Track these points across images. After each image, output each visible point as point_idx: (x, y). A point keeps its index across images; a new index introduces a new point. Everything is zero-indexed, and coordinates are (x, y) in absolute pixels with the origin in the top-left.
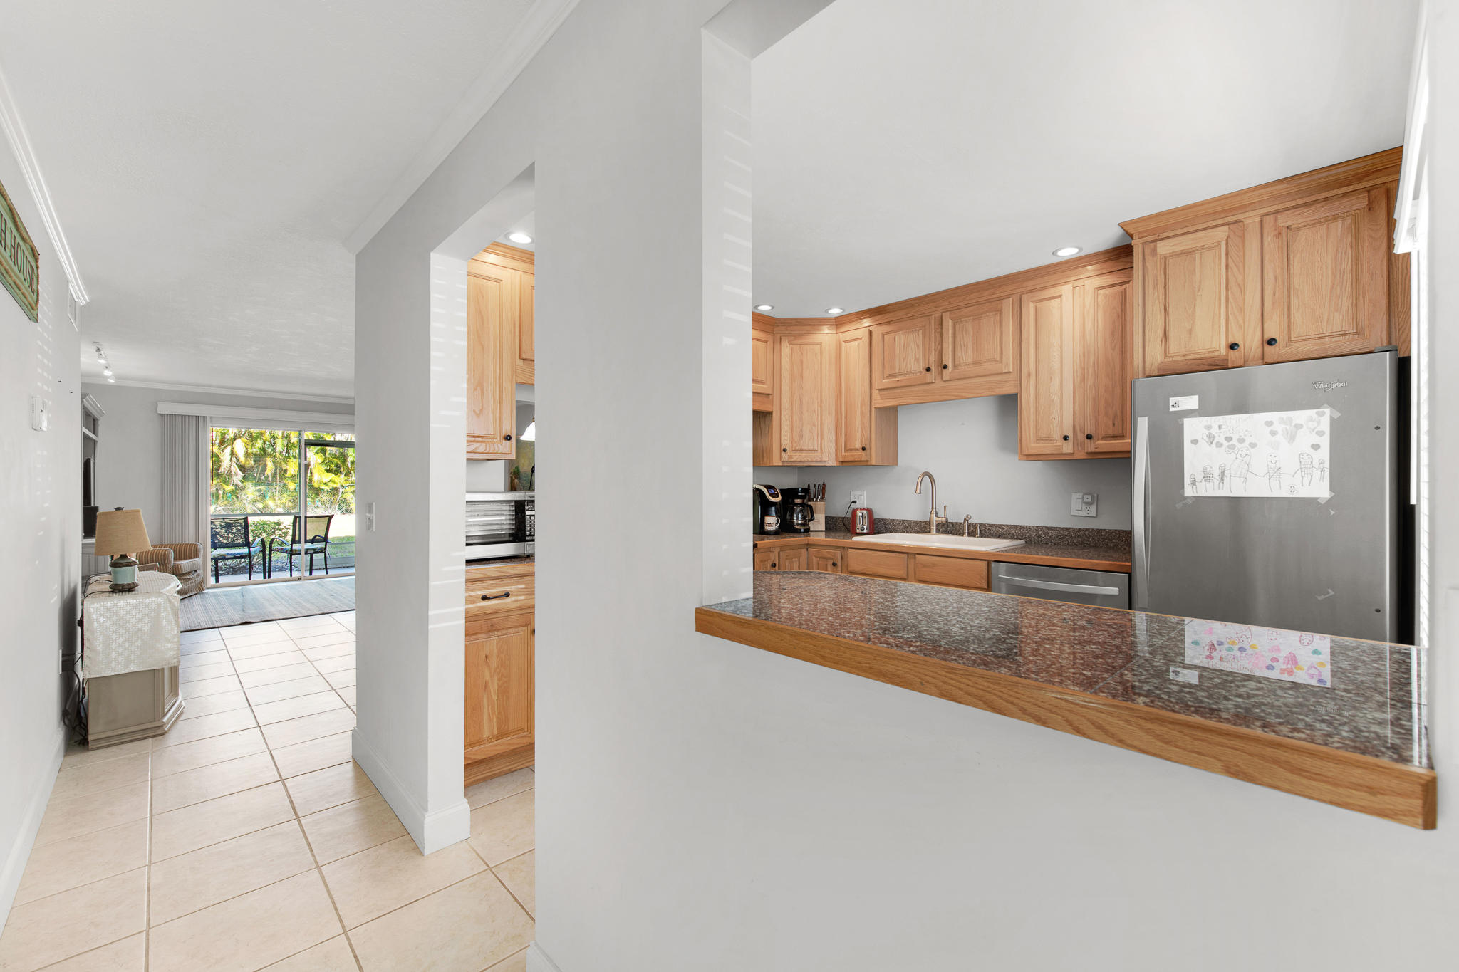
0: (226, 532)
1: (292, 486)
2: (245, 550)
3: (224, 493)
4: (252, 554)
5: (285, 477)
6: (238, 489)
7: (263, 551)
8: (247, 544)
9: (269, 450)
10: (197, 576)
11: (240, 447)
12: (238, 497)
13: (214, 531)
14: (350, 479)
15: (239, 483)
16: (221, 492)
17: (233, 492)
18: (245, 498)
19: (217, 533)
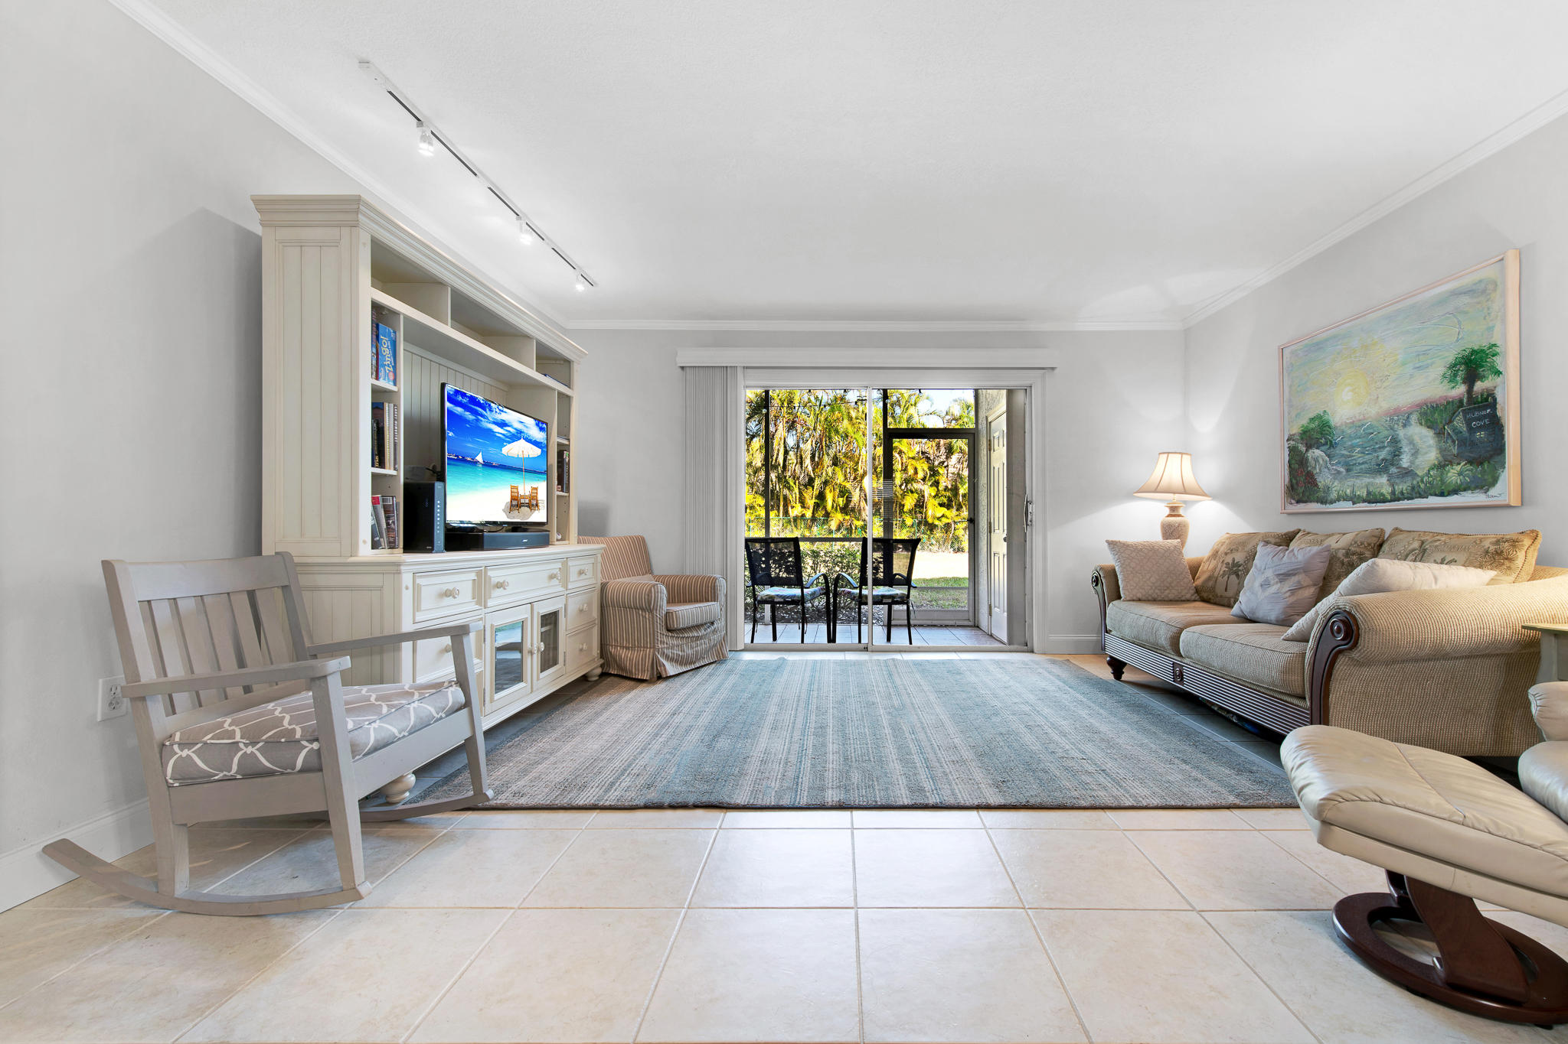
4: (807, 597)
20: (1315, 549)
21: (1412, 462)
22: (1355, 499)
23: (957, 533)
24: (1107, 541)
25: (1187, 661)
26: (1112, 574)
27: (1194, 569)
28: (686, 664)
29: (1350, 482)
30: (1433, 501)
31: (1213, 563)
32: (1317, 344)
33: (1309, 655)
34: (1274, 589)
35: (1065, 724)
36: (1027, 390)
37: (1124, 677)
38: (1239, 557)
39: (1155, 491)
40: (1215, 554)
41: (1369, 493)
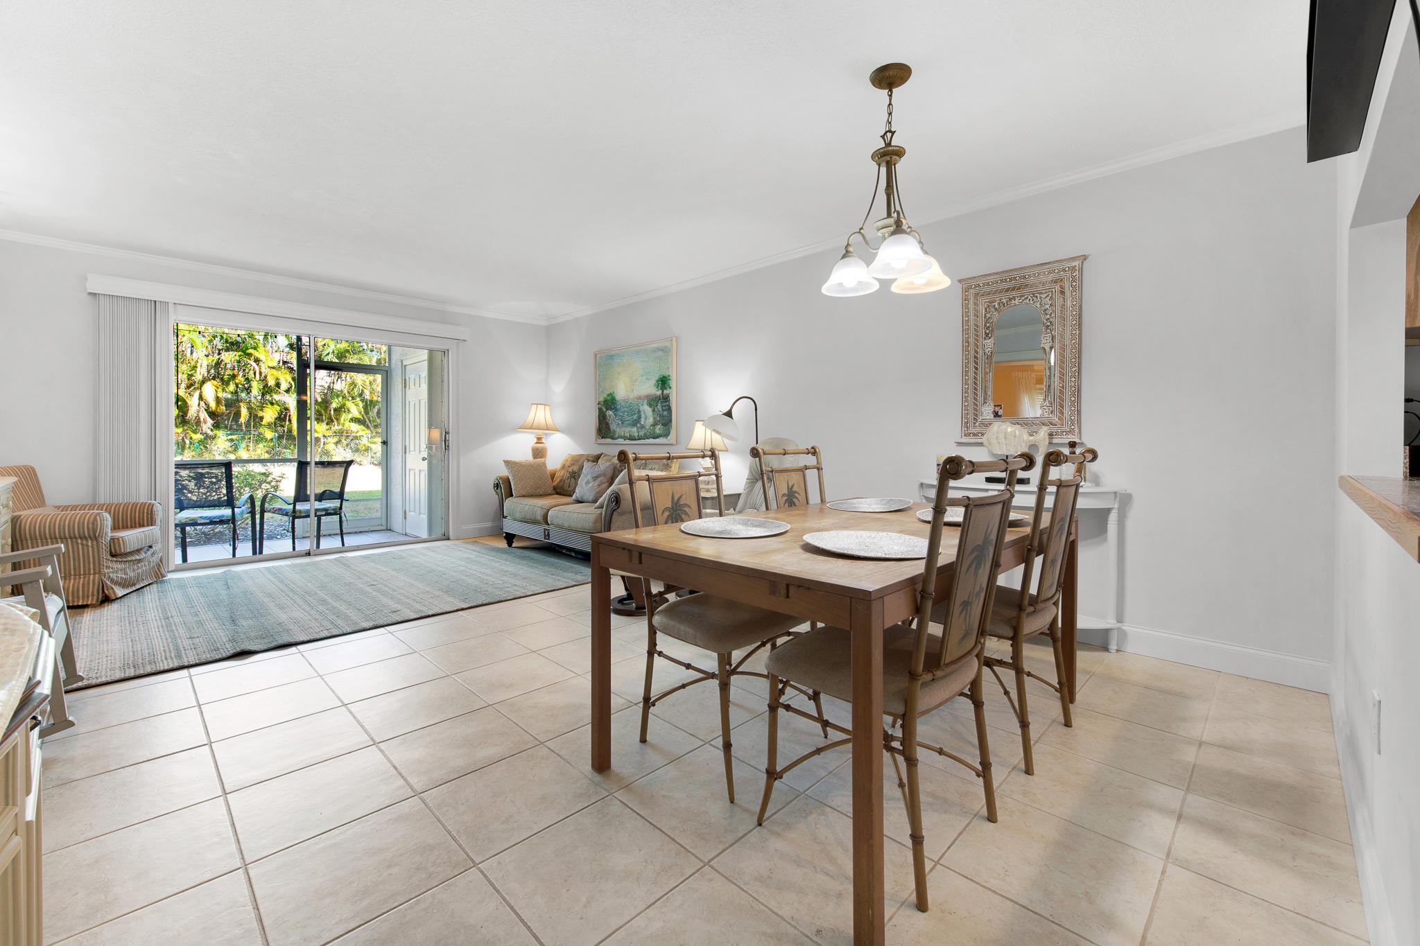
0: (196, 485)
1: (269, 434)
2: (226, 512)
3: (191, 443)
4: (238, 517)
5: (261, 425)
6: (208, 438)
7: (253, 513)
8: (230, 503)
9: (243, 395)
10: (153, 554)
11: (209, 390)
12: (206, 447)
13: (180, 484)
14: (333, 428)
15: (209, 432)
16: (187, 442)
17: (200, 442)
18: (215, 448)
19: (185, 487)
20: (608, 464)
21: (645, 422)
22: (625, 438)
23: (327, 447)
24: (504, 461)
25: (551, 526)
26: (507, 481)
27: (553, 476)
28: (127, 587)
29: (623, 429)
30: (651, 441)
31: (563, 472)
32: (611, 356)
33: (603, 513)
34: (591, 485)
35: (489, 571)
36: (445, 352)
37: (514, 545)
38: (575, 468)
39: (531, 429)
40: (563, 467)
41: (630, 435)
